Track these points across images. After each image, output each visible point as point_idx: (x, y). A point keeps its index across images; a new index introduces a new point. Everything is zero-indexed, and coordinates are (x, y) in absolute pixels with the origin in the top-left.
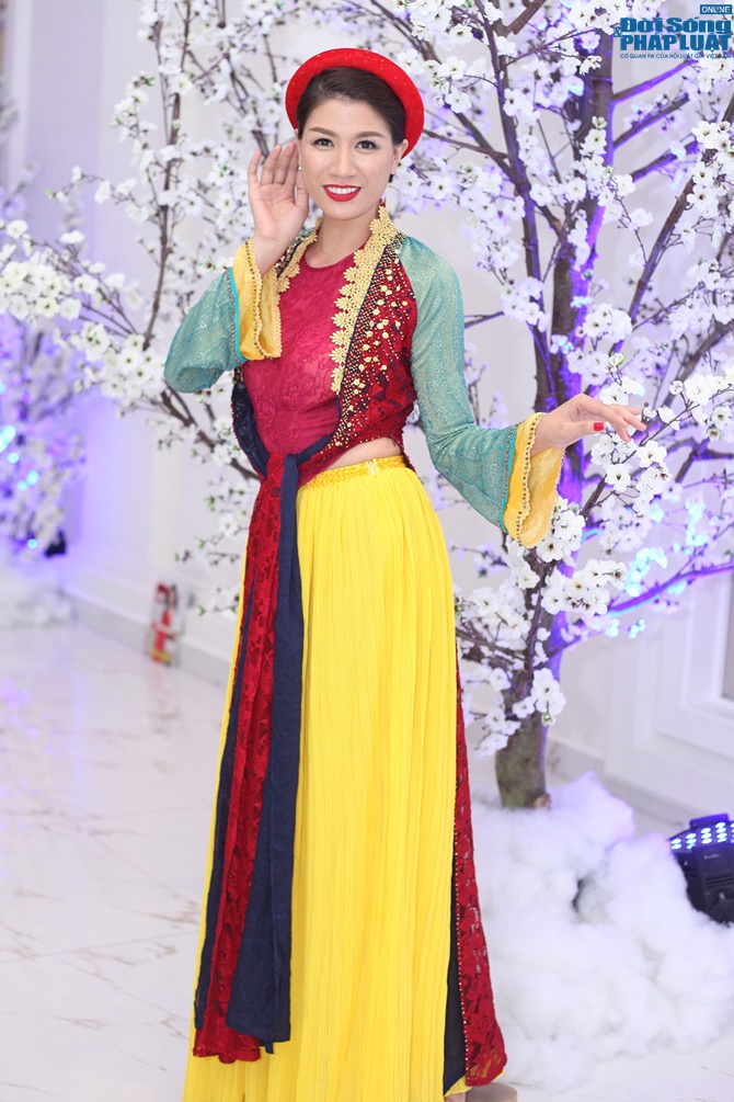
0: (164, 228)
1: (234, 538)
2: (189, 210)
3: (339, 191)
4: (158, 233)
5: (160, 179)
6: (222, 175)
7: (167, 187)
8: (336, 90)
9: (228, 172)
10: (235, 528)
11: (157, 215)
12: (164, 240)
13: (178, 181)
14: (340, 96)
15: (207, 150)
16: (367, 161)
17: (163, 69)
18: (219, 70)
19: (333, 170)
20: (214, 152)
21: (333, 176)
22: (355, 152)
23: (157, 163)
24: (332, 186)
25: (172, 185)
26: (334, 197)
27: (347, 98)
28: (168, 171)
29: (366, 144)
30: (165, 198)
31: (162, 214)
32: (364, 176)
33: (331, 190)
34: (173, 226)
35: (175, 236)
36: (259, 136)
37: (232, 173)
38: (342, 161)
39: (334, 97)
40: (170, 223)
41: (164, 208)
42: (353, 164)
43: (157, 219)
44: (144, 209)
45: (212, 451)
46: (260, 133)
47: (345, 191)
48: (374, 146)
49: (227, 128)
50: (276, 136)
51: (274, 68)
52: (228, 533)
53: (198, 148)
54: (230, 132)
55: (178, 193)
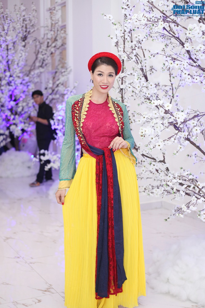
0: (122, 95)
1: (145, 173)
2: (129, 89)
3: (104, 87)
4: (121, 96)
5: (120, 82)
6: (138, 80)
7: (122, 84)
8: (104, 63)
9: (140, 79)
10: (145, 171)
11: (120, 91)
12: (122, 97)
13: (125, 82)
14: (105, 64)
15: (131, 74)
16: (110, 79)
17: (119, 53)
18: (133, 53)
19: (103, 82)
20: (133, 74)
21: (103, 83)
22: (108, 77)
23: (120, 78)
24: (102, 85)
25: (123, 83)
26: (102, 88)
27: (106, 65)
28: (122, 80)
29: (110, 75)
30: (122, 87)
31: (121, 91)
32: (109, 83)
33: (102, 86)
34: (124, 94)
35: (125, 96)
36: (142, 70)
37: (141, 79)
38: (105, 79)
39: (103, 64)
40: (123, 93)
41: (122, 89)
42: (107, 80)
43: (120, 92)
44: (117, 90)
45: (137, 151)
46: (142, 69)
47: (105, 87)
48: (112, 76)
49: (133, 68)
50: (146, 69)
51: (143, 52)
52: (143, 172)
53: (129, 73)
54: (134, 69)
55: (126, 85)
